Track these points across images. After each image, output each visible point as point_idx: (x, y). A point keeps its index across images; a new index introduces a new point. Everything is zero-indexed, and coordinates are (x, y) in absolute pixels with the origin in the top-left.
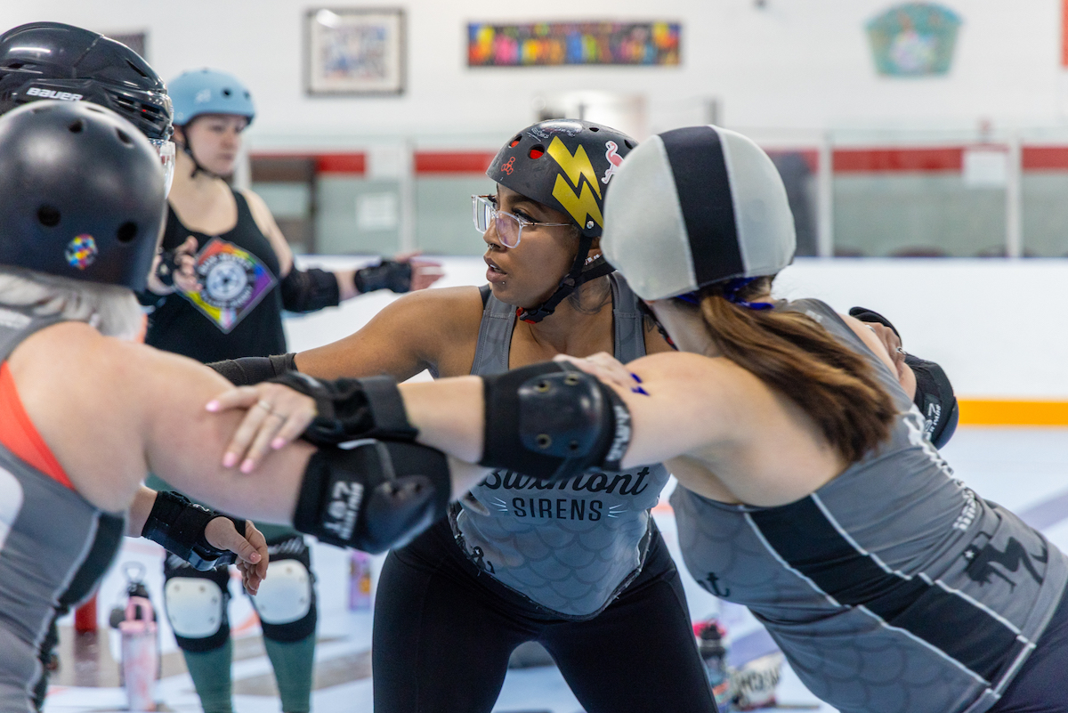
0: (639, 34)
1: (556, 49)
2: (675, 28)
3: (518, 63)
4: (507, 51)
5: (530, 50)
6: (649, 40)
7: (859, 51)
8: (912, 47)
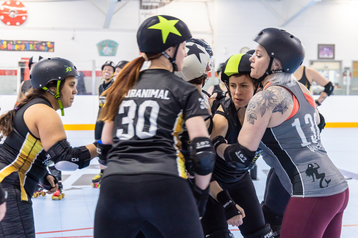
0: (44, 44)
1: (23, 47)
2: (53, 43)
3: (14, 50)
4: (10, 47)
5: (17, 47)
6: (46, 45)
7: (96, 50)
8: (107, 50)
